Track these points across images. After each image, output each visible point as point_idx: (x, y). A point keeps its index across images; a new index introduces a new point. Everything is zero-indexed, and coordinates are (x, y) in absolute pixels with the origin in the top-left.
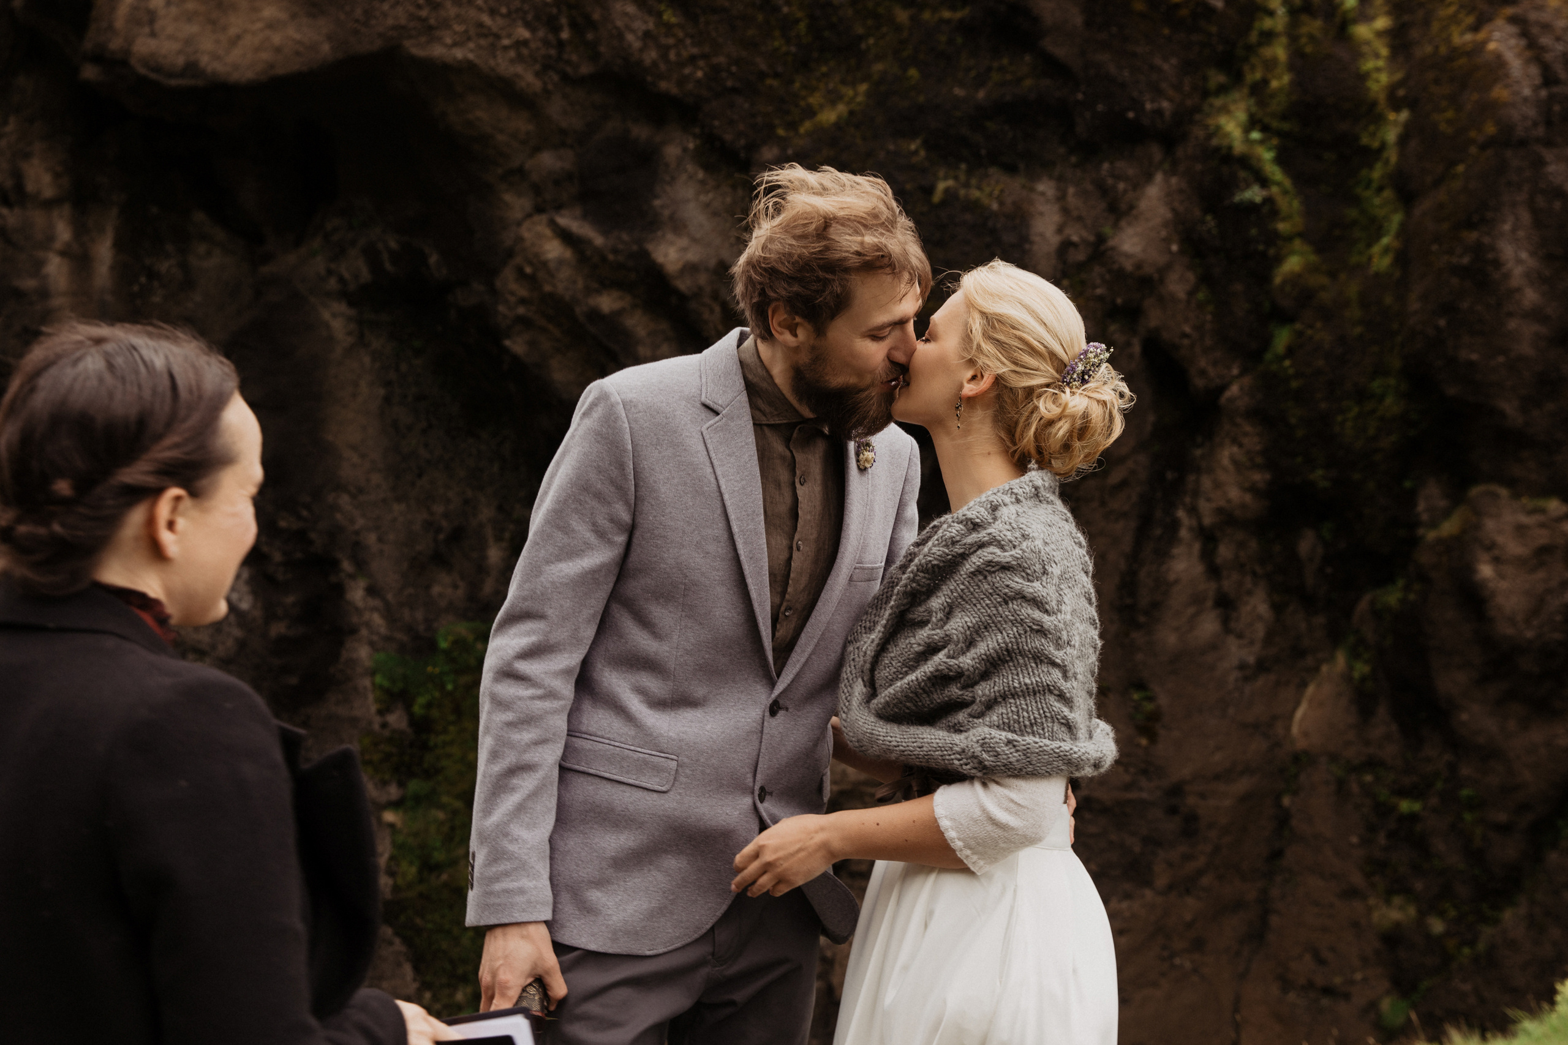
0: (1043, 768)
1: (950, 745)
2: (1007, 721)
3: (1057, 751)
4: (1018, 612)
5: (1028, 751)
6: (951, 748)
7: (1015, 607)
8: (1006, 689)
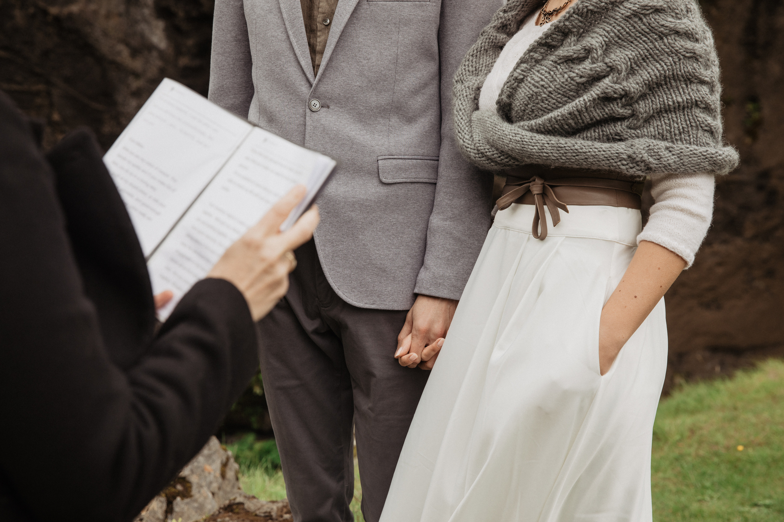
0: (692, 168)
1: (617, 155)
2: (661, 131)
3: (705, 154)
4: (673, 45)
5: (682, 154)
6: (616, 156)
7: (670, 41)
8: (662, 106)
